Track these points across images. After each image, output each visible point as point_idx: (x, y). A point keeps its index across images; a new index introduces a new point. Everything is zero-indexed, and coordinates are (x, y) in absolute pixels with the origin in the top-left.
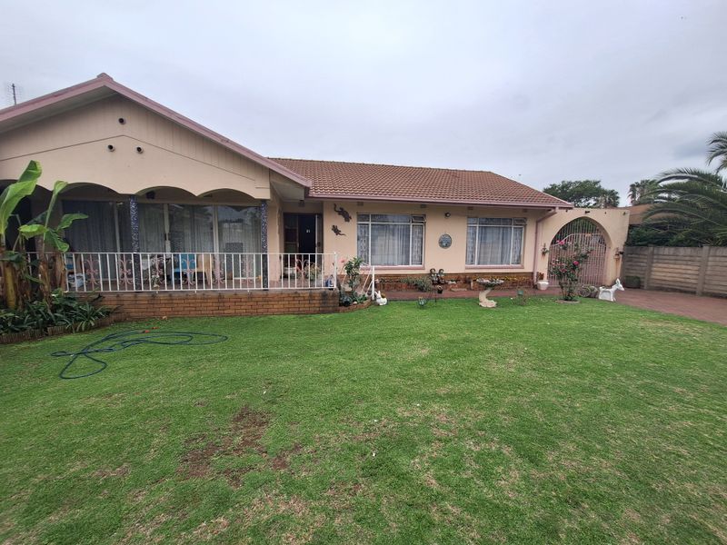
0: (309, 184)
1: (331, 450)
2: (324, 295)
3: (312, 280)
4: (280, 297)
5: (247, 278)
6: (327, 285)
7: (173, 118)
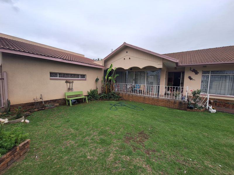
0: (177, 61)
1: (166, 159)
2: (180, 103)
3: (176, 97)
4: (163, 100)
5: (153, 93)
6: (182, 99)
7: (137, 49)
